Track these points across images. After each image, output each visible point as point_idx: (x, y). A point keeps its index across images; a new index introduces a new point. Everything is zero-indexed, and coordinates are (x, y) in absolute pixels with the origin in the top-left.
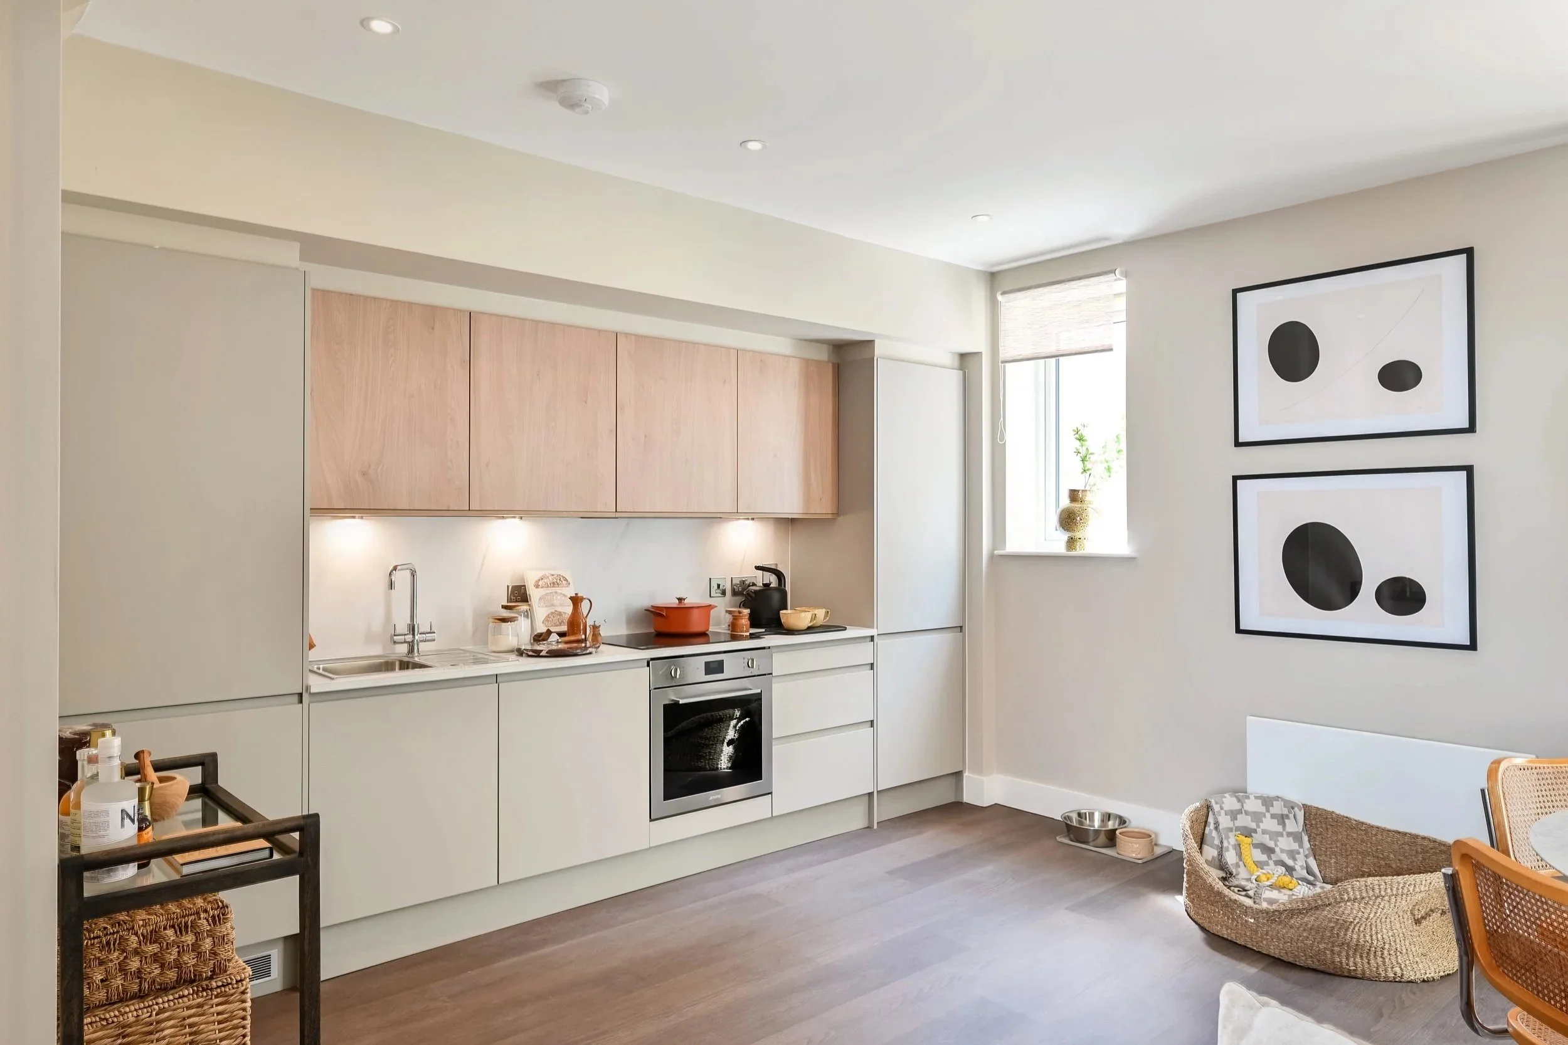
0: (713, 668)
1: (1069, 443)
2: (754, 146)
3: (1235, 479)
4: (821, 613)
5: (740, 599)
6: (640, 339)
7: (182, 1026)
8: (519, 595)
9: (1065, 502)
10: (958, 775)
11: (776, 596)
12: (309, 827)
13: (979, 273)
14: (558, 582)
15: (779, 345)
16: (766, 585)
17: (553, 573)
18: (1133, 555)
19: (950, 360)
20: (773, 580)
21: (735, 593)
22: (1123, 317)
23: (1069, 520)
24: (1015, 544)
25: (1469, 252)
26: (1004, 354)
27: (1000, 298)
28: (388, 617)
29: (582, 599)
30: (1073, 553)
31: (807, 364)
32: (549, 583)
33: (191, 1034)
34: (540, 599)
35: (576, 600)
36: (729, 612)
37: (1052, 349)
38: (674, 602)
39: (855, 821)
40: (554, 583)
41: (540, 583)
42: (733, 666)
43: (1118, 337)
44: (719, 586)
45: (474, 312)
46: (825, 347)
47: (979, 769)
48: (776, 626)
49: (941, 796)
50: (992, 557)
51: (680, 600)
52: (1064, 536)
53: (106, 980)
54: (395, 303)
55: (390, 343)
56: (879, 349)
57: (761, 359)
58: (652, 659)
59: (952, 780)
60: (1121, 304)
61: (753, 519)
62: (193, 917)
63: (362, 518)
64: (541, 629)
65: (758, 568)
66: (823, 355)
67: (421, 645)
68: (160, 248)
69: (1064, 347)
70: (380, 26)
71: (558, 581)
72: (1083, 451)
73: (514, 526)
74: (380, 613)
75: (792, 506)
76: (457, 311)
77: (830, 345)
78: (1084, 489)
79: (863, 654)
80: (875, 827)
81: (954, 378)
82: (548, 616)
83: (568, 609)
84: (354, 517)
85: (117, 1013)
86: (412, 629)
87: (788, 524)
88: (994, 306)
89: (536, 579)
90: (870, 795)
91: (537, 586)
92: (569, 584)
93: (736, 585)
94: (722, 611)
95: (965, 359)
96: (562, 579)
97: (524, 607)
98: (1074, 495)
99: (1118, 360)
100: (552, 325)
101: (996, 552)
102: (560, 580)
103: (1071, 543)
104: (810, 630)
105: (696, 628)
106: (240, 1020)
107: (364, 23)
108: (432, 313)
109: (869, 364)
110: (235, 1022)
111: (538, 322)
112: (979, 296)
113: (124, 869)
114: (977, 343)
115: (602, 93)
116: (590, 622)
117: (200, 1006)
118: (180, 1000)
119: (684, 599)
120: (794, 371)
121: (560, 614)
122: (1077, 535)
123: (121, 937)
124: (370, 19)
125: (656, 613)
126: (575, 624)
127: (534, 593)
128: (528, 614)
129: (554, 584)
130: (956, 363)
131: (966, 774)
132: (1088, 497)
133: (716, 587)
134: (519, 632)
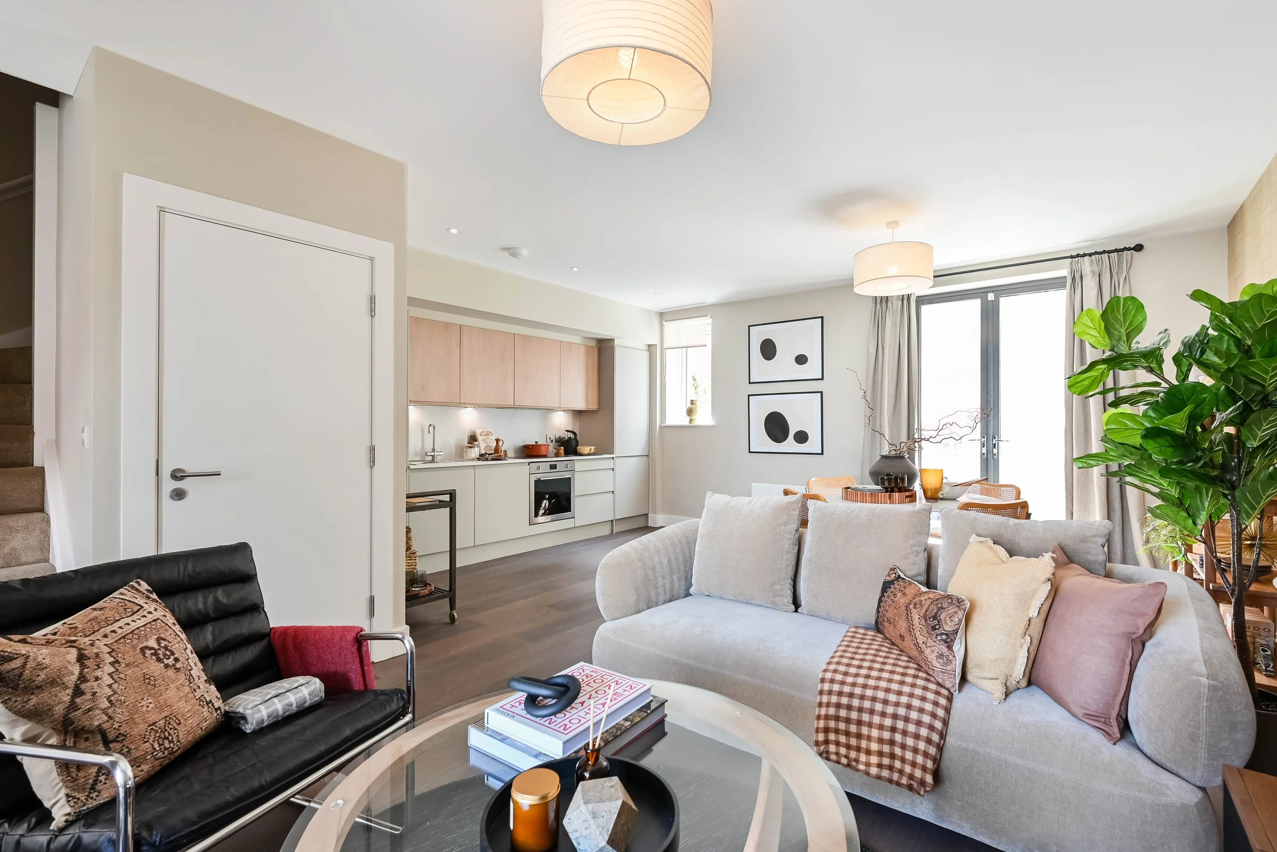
0: (553, 467)
1: (690, 381)
2: (575, 269)
3: (749, 396)
4: (593, 448)
5: (558, 444)
6: (524, 337)
8: (473, 439)
9: (689, 405)
10: (646, 515)
11: (574, 442)
12: (452, 494)
13: (656, 312)
14: (488, 434)
15: (577, 340)
16: (570, 438)
17: (486, 430)
18: (714, 425)
19: (645, 348)
20: (572, 435)
21: (556, 441)
22: (710, 333)
23: (690, 412)
24: (669, 422)
25: (822, 318)
26: (666, 345)
27: (664, 323)
28: (423, 447)
29: (500, 440)
30: (691, 425)
31: (588, 348)
32: (485, 434)
34: (482, 440)
35: (497, 440)
36: (555, 448)
37: (685, 345)
39: (606, 530)
41: (481, 434)
42: (560, 467)
43: (709, 341)
45: (463, 325)
46: (595, 341)
47: (655, 512)
48: (576, 453)
49: (640, 523)
50: (661, 427)
51: (536, 442)
52: (688, 419)
54: (433, 321)
56: (616, 343)
57: (570, 345)
58: (526, 463)
59: (644, 518)
60: (710, 327)
61: (563, 411)
64: (483, 452)
65: (566, 431)
66: (593, 344)
69: (689, 344)
70: (454, 231)
72: (695, 385)
73: (470, 411)
74: (420, 445)
75: (581, 406)
76: (456, 325)
77: (597, 340)
79: (610, 464)
80: (614, 534)
81: (646, 355)
82: (486, 446)
83: (494, 445)
86: (434, 450)
87: (578, 414)
88: (662, 326)
89: (480, 432)
90: (612, 521)
92: (494, 434)
93: (557, 438)
94: (552, 449)
95: (650, 347)
96: (490, 433)
97: (476, 443)
98: (692, 402)
99: (708, 350)
100: (491, 331)
101: (662, 425)
103: (691, 421)
104: (589, 454)
105: (542, 453)
108: (447, 325)
109: (612, 349)
112: (656, 321)
114: (655, 341)
115: (525, 252)
116: (503, 449)
119: (538, 442)
120: (582, 350)
121: (490, 446)
122: (693, 417)
124: (450, 229)
125: (526, 447)
126: (497, 450)
127: (480, 438)
128: (478, 446)
129: (487, 435)
130: (647, 349)
131: (650, 515)
132: (698, 403)
133: (549, 438)
134: (475, 453)
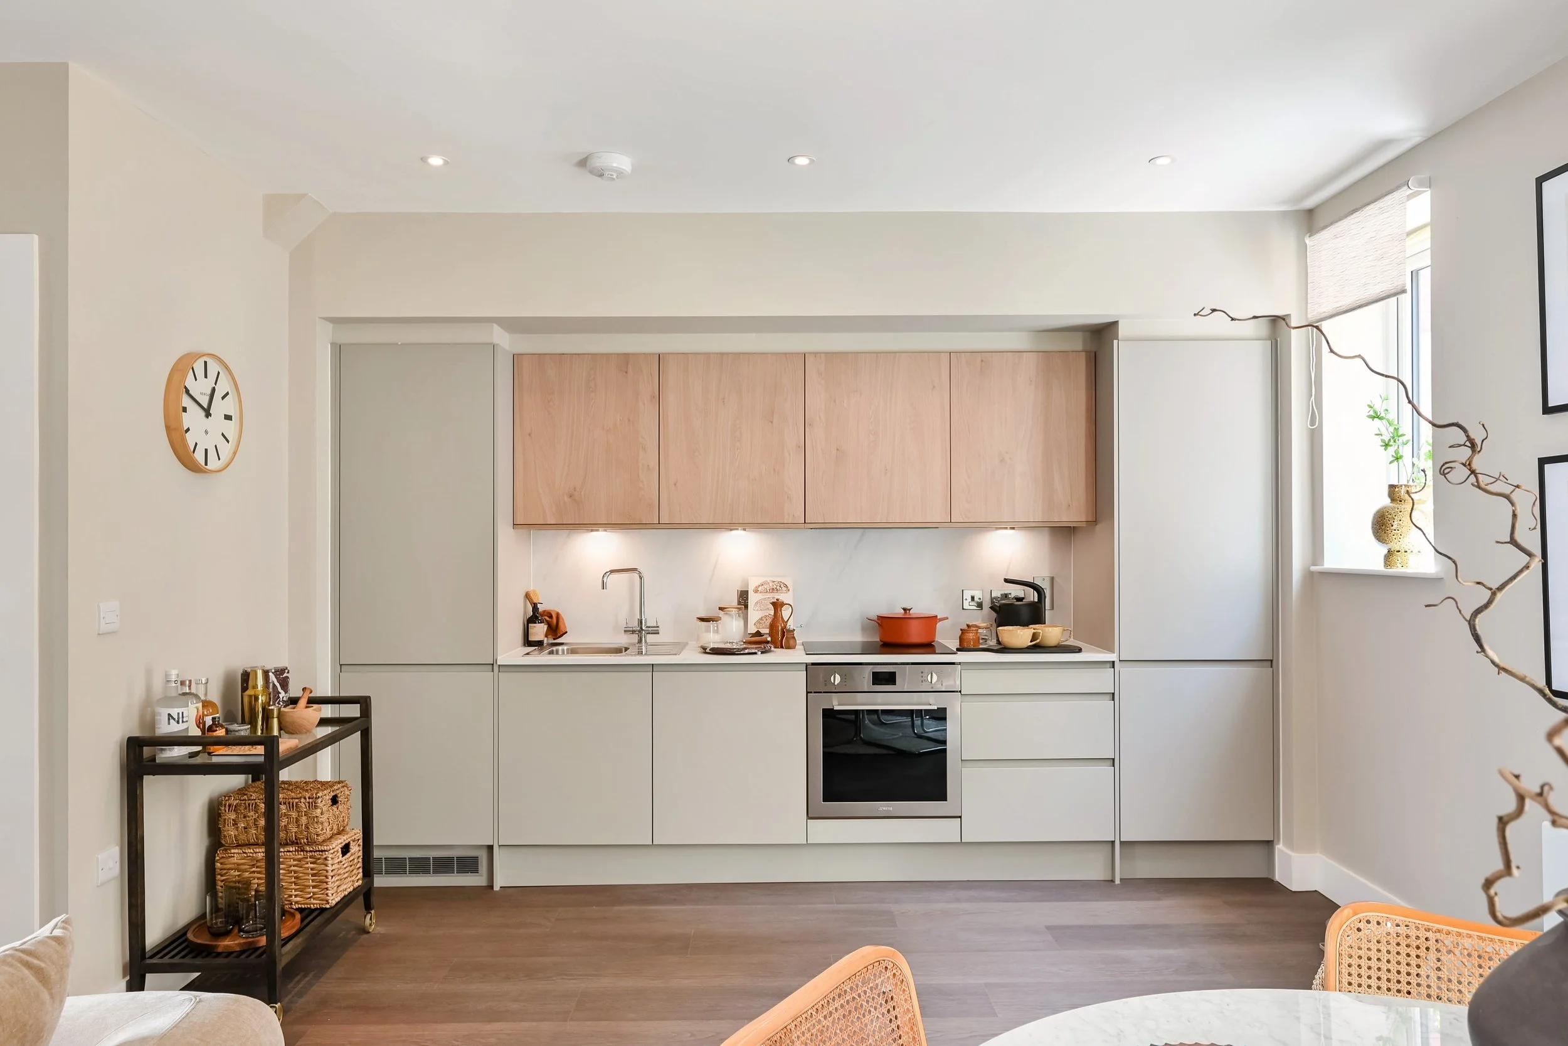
0: (884, 678)
3: (1543, 462)
6: (831, 357)
7: (288, 870)
8: (743, 599)
10: (1269, 844)
13: (1284, 214)
15: (1009, 341)
16: (1021, 598)
17: (774, 580)
18: (1442, 575)
19: (1252, 329)
20: (1028, 593)
23: (1384, 527)
24: (1331, 562)
26: (1311, 313)
27: (1308, 240)
29: (783, 604)
30: (1393, 570)
32: (768, 589)
33: (295, 878)
34: (757, 603)
35: (777, 606)
38: (899, 612)
39: (1093, 869)
40: (773, 589)
41: (760, 589)
42: (908, 679)
44: (973, 598)
45: (663, 354)
46: (1079, 335)
47: (1290, 842)
49: (1244, 867)
51: (905, 609)
52: (1380, 549)
53: (246, 828)
54: (594, 356)
55: (591, 389)
56: (1122, 332)
57: (983, 360)
58: (813, 664)
59: (1259, 850)
61: (1013, 528)
62: (297, 800)
63: (606, 531)
65: (1007, 580)
66: (1077, 343)
67: (649, 636)
68: (401, 344)
71: (778, 588)
73: (740, 536)
76: (646, 355)
77: (1088, 331)
78: (1406, 483)
79: (1103, 680)
80: (1117, 881)
81: (1258, 351)
82: (761, 619)
83: (771, 614)
84: (598, 530)
85: (252, 851)
86: (640, 623)
89: (757, 584)
90: (1111, 844)
91: (756, 591)
92: (789, 590)
93: (995, 598)
96: (782, 586)
98: (1393, 492)
100: (737, 355)
101: (1313, 568)
102: (780, 586)
103: (1389, 556)
105: (915, 639)
106: (324, 878)
107: (424, 160)
108: (625, 360)
110: (321, 878)
111: (722, 354)
112: (1283, 240)
113: (170, 750)
116: (789, 627)
117: (299, 860)
118: (288, 853)
119: (910, 610)
122: (1395, 546)
123: (256, 803)
124: (424, 157)
125: (884, 623)
126: (772, 627)
127: (755, 598)
130: (1264, 331)
131: (1280, 847)
133: (969, 599)
